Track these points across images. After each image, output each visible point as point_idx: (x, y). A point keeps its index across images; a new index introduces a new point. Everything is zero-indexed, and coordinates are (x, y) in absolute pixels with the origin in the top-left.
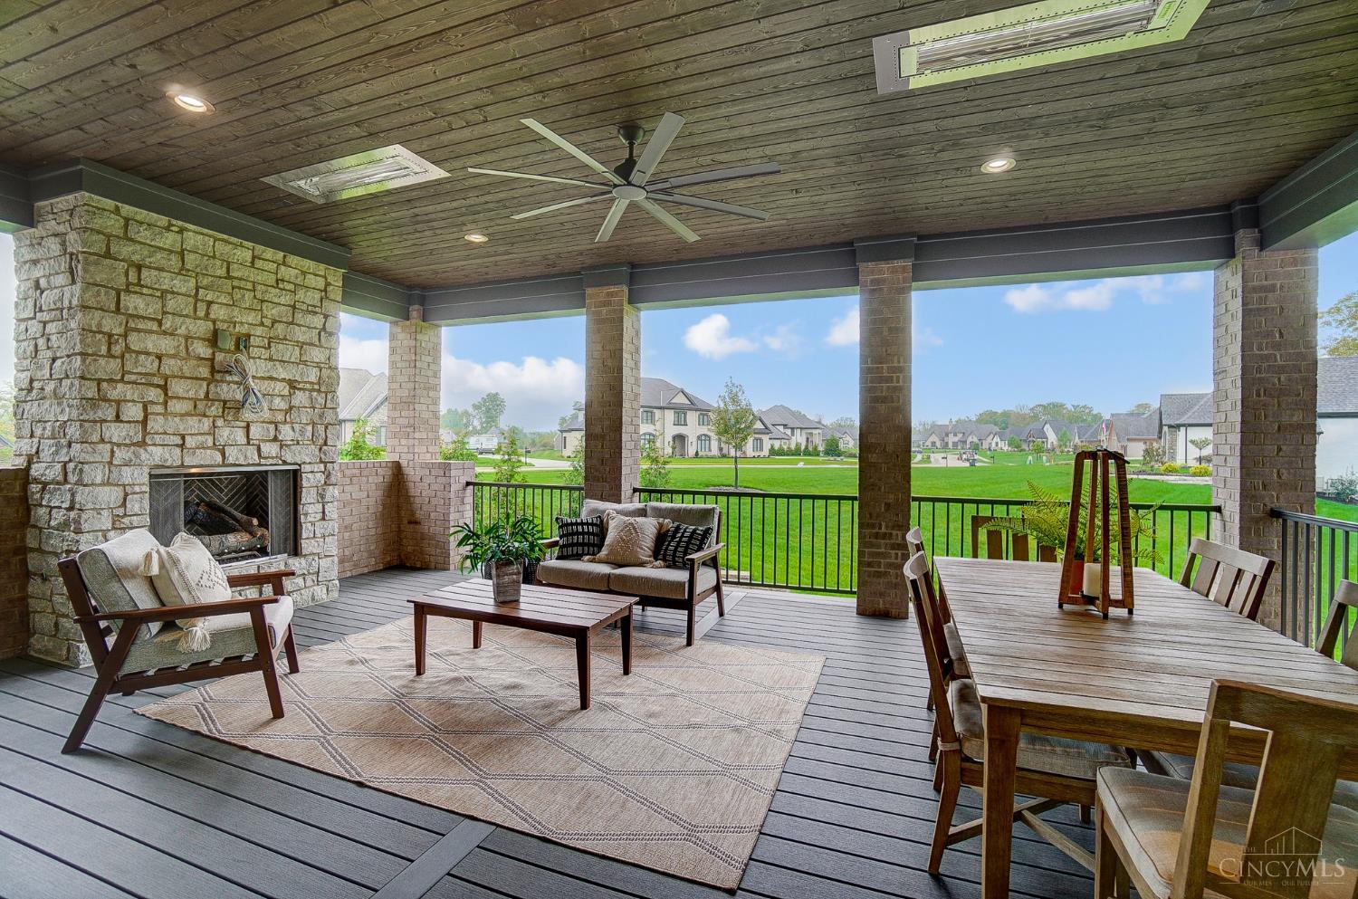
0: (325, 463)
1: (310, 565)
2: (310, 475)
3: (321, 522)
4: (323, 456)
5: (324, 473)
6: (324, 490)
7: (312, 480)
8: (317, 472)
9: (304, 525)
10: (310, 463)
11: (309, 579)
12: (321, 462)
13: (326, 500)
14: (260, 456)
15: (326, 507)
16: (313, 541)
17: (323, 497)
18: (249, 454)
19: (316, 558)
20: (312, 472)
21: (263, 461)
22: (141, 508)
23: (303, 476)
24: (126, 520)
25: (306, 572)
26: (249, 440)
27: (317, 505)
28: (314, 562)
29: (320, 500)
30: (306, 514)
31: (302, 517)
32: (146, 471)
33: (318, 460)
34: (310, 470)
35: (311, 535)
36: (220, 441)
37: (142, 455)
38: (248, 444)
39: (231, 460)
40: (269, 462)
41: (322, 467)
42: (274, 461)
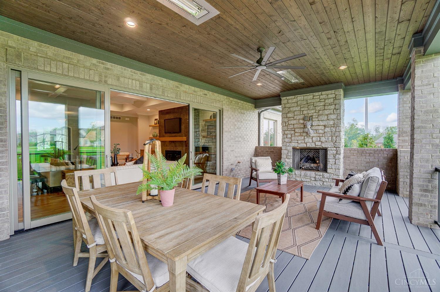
2: (331, 151)
3: (334, 165)
4: (335, 146)
6: (336, 155)
7: (331, 152)
8: (333, 150)
9: (328, 165)
10: (330, 147)
11: (330, 180)
14: (315, 145)
15: (336, 160)
16: (331, 169)
17: (335, 157)
18: (312, 145)
19: (332, 175)
20: (331, 150)
21: (316, 146)
22: (291, 155)
23: (328, 151)
24: (288, 157)
25: (329, 178)
26: (313, 141)
27: (333, 160)
28: (331, 176)
29: (334, 158)
30: (329, 162)
31: (328, 162)
32: (292, 147)
33: (333, 147)
34: (331, 149)
35: (331, 168)
36: (306, 141)
37: (291, 144)
38: (312, 142)
39: (308, 146)
40: (318, 147)
41: (335, 149)
42: (319, 147)
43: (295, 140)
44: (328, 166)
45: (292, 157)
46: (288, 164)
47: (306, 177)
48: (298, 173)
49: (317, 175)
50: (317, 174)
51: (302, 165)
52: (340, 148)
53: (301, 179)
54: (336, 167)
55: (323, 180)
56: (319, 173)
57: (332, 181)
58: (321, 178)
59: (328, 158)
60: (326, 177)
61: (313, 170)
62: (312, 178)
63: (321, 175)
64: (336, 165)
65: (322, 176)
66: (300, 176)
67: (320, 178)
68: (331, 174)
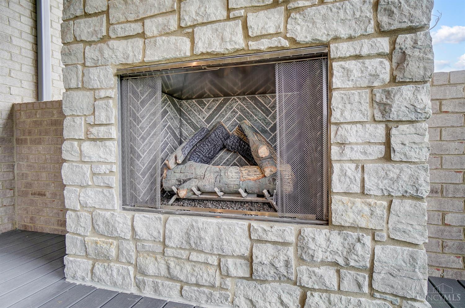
0: (393, 34)
1: (351, 250)
2: (352, 65)
3: (380, 165)
4: (384, 19)
5: (389, 57)
6: (388, 93)
7: (356, 74)
8: (369, 56)
9: (336, 167)
10: (351, 38)
11: (349, 276)
12: (381, 32)
13: (394, 116)
14: (247, 36)
15: (394, 131)
16: (358, 201)
17: (385, 108)
18: (227, 35)
19: (367, 240)
20: (358, 57)
21: (254, 45)
22: (108, 117)
23: (334, 64)
24: (94, 130)
25: (341, 261)
26: (229, 10)
27: (370, 127)
28: (358, 246)
29: (378, 116)
30: (342, 144)
31: (335, 150)
32: (112, 71)
33: (371, 29)
34: (352, 52)
35: (356, 189)
36: (188, 21)
37: (107, 53)
38: (228, 19)
39: (201, 48)
40: (264, 45)
41: (384, 44)
42: (274, 42)
43: (128, 22)
44: (335, 177)
45: (115, 132)
46: (94, 174)
47: (194, 256)
48: (148, 228)
49: (260, 241)
50: (265, 237)
51: (178, 176)
52: (420, 35)
53: (168, 268)
54: (394, 181)
55: (306, 280)
56: (277, 227)
57: (366, 289)
58: (287, 264)
59: (336, 116)
60: (319, 256)
61: (236, 202)
62: (230, 261)
63: (285, 244)
64: (393, 170)
65: (291, 249)
66: (159, 248)
67: (280, 265)
68: (355, 235)
